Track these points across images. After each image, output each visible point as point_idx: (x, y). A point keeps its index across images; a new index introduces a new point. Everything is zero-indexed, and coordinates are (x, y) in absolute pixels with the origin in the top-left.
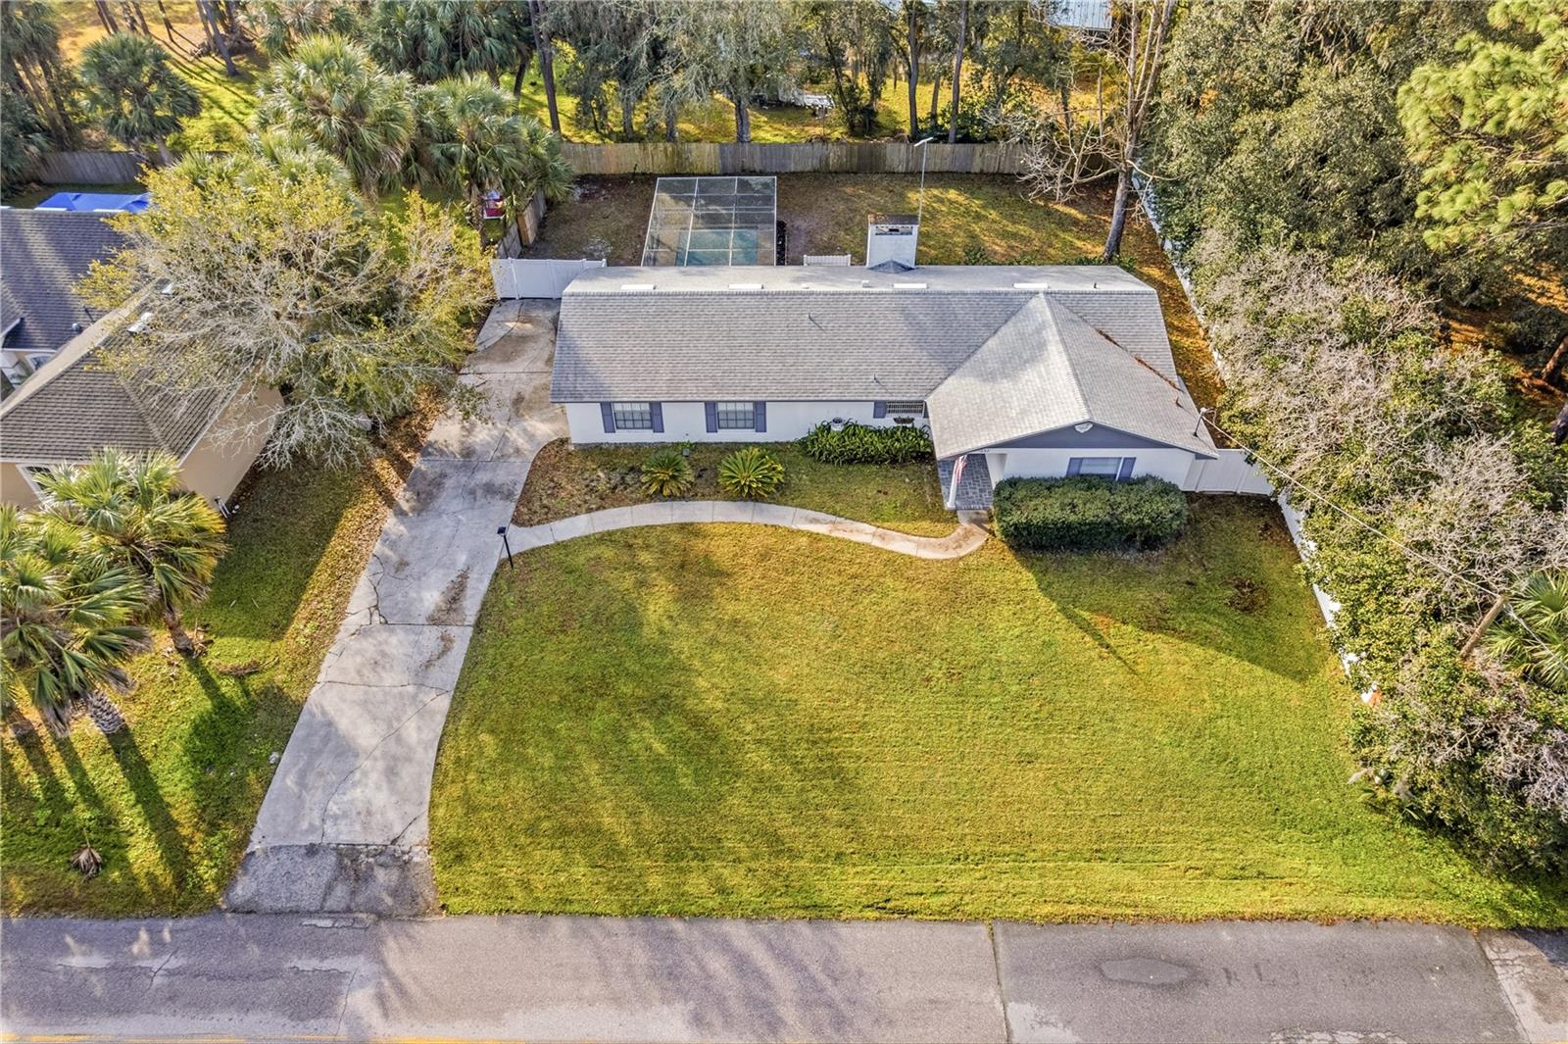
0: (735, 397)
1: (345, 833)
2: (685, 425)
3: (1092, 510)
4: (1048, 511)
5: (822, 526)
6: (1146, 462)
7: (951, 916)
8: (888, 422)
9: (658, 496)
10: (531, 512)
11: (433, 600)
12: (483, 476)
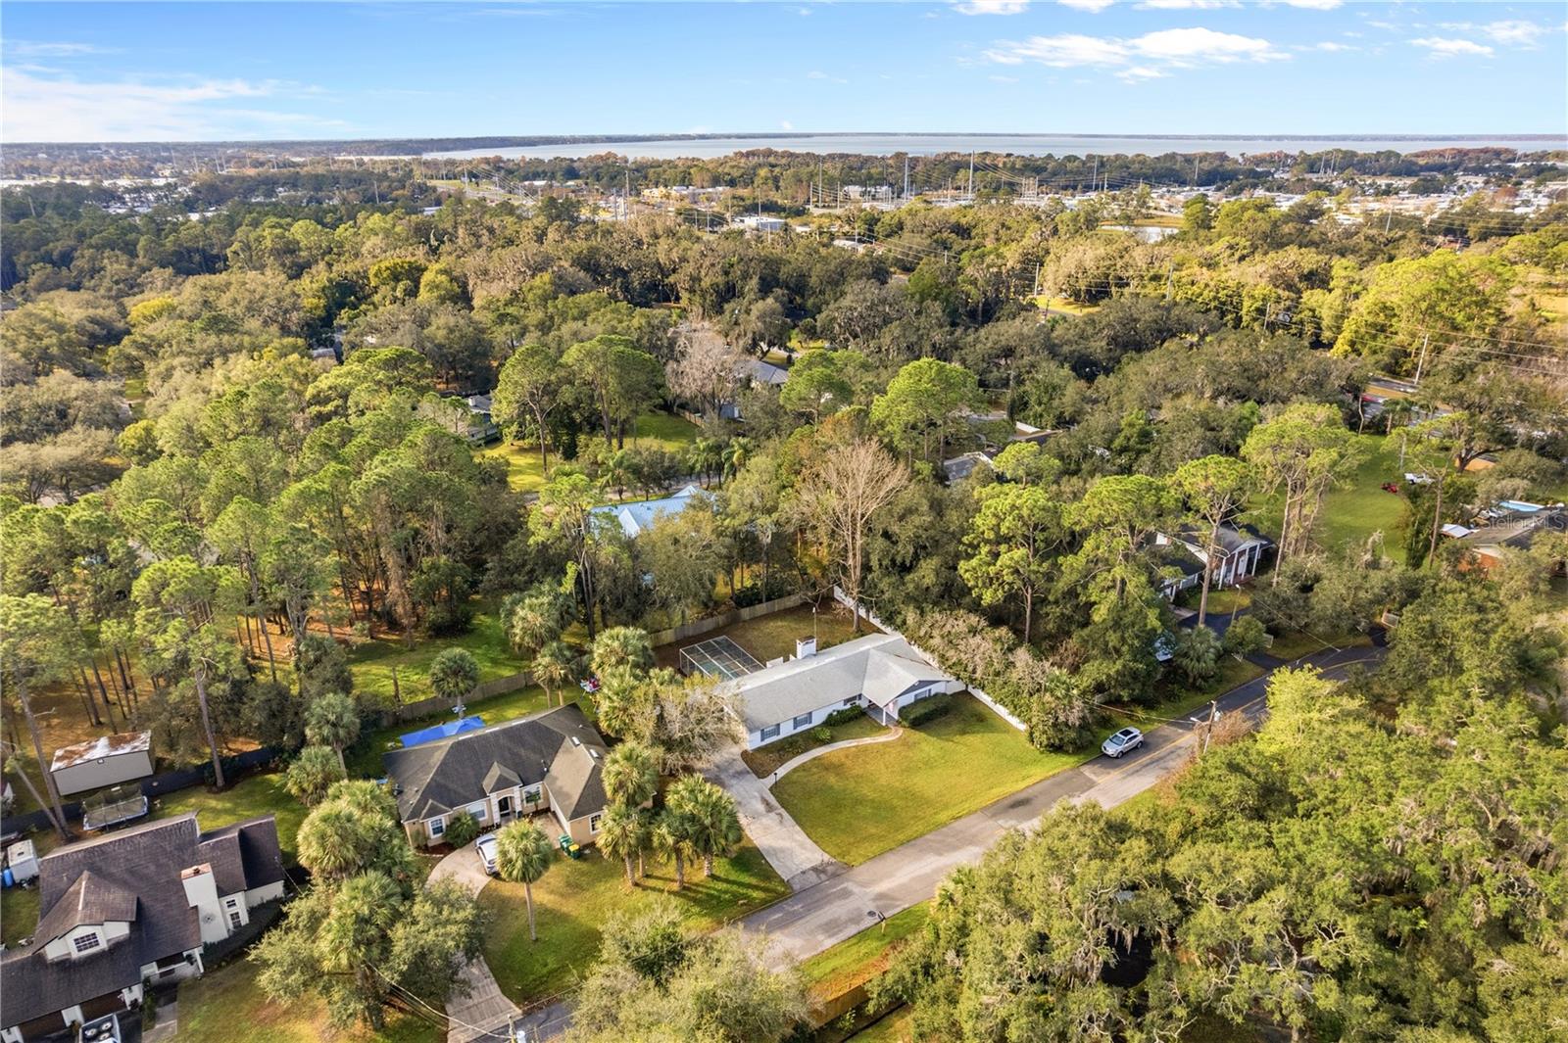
0: (801, 714)
1: (807, 865)
2: (788, 730)
3: (932, 707)
4: (920, 711)
5: (853, 743)
6: (935, 689)
7: (970, 813)
8: (848, 706)
10: (761, 774)
11: (761, 807)
12: (731, 771)
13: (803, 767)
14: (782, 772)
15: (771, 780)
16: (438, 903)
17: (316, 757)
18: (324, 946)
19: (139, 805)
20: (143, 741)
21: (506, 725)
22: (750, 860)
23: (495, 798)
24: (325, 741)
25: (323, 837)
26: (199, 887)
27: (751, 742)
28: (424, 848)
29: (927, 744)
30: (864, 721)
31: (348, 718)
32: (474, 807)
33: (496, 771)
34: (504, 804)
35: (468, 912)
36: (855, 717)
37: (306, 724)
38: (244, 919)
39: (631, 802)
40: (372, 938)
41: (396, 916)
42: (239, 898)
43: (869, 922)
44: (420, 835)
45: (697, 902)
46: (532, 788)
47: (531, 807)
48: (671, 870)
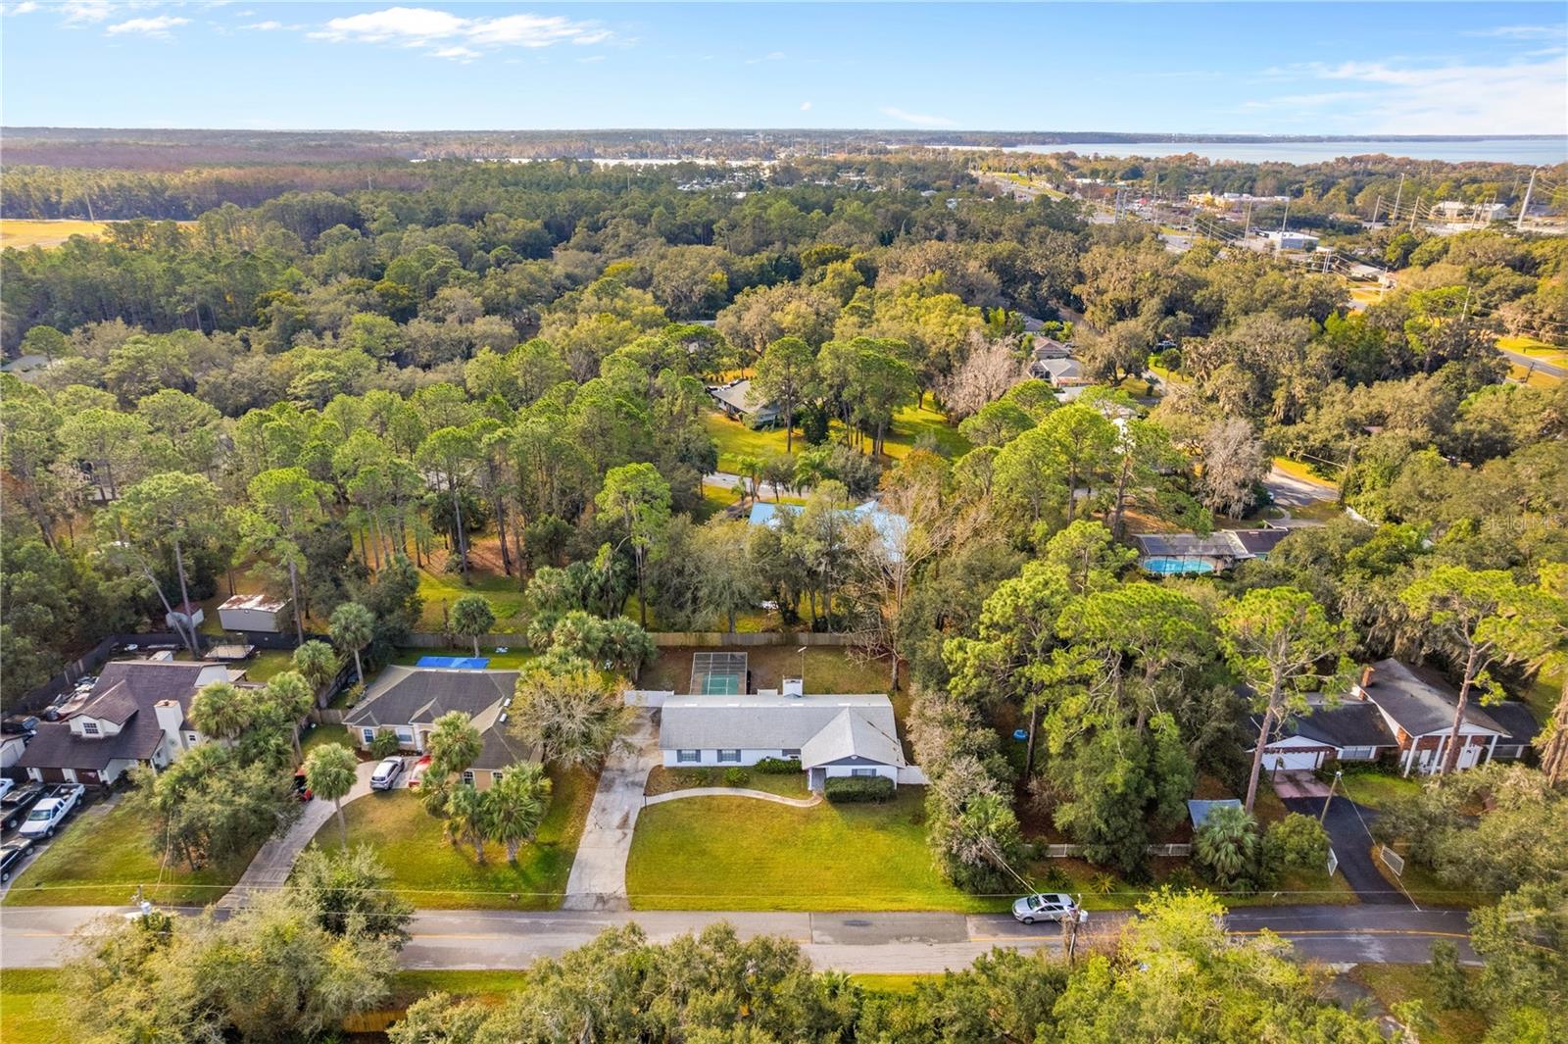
0: (729, 749)
1: (598, 890)
2: (709, 759)
3: (857, 787)
5: (760, 795)
6: (881, 771)
7: (797, 911)
8: (788, 758)
9: (699, 785)
10: (649, 792)
11: (618, 822)
12: (630, 779)
13: (689, 801)
20: (279, 605)
22: (558, 863)
23: (417, 728)
27: (668, 759)
28: (358, 750)
29: (833, 824)
30: (793, 780)
36: (786, 771)
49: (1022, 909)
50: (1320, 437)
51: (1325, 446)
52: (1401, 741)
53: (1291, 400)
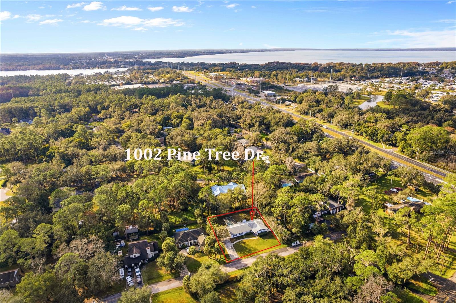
0: (241, 233)
2: (238, 235)
3: (263, 234)
4: (261, 234)
5: (249, 239)
6: (265, 230)
8: (250, 232)
9: (239, 240)
10: (232, 242)
11: (231, 248)
12: (227, 241)
13: (239, 242)
14: (235, 242)
15: (233, 244)
16: (181, 256)
17: (164, 233)
18: (165, 260)
19: (137, 237)
20: (137, 227)
21: (192, 230)
22: (227, 256)
23: (189, 242)
24: (165, 230)
25: (166, 246)
26: (148, 250)
27: (232, 237)
28: (178, 248)
29: (261, 240)
30: (252, 235)
31: (168, 227)
32: (186, 243)
33: (190, 237)
34: (191, 243)
35: (184, 258)
36: (250, 234)
37: (162, 227)
38: (153, 256)
39: (209, 245)
40: (172, 260)
41: (175, 257)
42: (153, 253)
43: (243, 267)
44: (178, 246)
45: (218, 261)
46: (195, 241)
47: (195, 244)
48: (214, 256)
49: (293, 245)
50: (300, 154)
51: (301, 156)
52: (330, 209)
53: (293, 147)
